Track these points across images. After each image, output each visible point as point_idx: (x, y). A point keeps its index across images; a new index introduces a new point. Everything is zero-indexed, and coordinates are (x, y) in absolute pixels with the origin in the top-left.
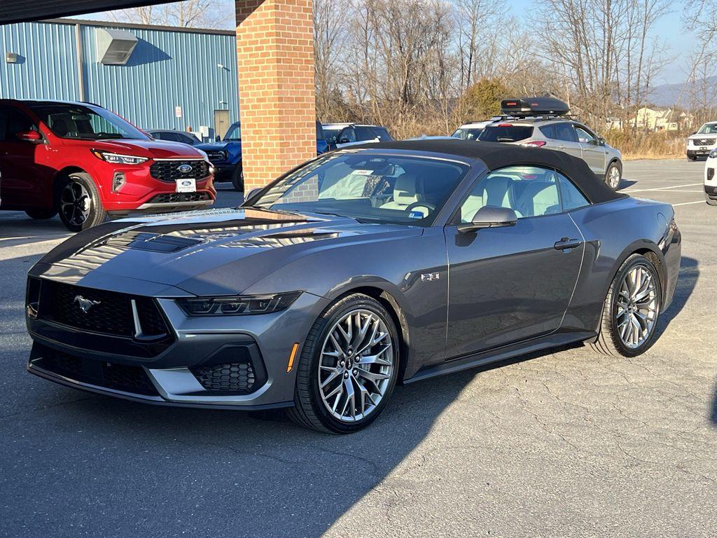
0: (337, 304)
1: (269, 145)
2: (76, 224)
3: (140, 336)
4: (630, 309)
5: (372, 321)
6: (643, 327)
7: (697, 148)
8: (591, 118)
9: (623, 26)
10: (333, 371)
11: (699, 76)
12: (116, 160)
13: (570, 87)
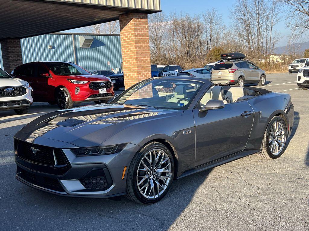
0: (144, 147)
1: (134, 75)
2: (63, 107)
3: (56, 165)
4: (274, 139)
5: (161, 153)
6: (280, 146)
7: (292, 69)
8: (254, 59)
9: (264, 27)
10: (144, 177)
11: (292, 43)
12: (76, 83)
13: (246, 49)
